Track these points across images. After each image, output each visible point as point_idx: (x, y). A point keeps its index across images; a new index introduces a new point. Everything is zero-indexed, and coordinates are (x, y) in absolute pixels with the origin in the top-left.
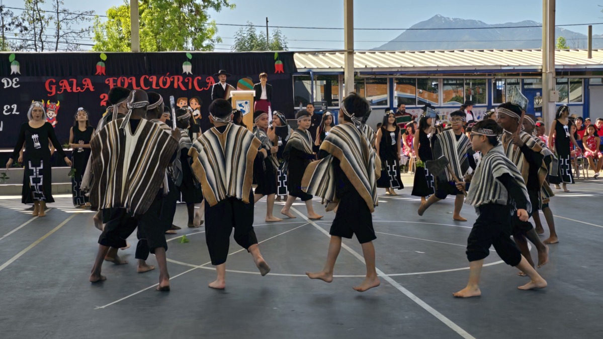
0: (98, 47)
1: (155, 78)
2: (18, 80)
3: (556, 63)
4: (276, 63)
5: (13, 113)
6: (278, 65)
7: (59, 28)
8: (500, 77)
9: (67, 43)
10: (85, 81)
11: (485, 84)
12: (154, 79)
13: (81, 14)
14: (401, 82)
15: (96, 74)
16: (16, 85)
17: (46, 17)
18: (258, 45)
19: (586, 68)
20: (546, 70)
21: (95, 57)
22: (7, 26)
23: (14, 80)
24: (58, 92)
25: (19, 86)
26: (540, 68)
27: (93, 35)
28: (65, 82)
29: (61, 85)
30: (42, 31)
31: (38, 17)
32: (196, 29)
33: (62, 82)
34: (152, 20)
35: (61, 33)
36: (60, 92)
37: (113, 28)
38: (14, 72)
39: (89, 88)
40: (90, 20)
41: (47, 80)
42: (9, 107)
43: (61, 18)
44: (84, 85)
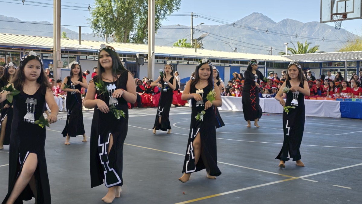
3: (61, 46)
8: (27, 52)
11: (19, 55)
19: (78, 50)
20: (56, 49)
26: (52, 48)
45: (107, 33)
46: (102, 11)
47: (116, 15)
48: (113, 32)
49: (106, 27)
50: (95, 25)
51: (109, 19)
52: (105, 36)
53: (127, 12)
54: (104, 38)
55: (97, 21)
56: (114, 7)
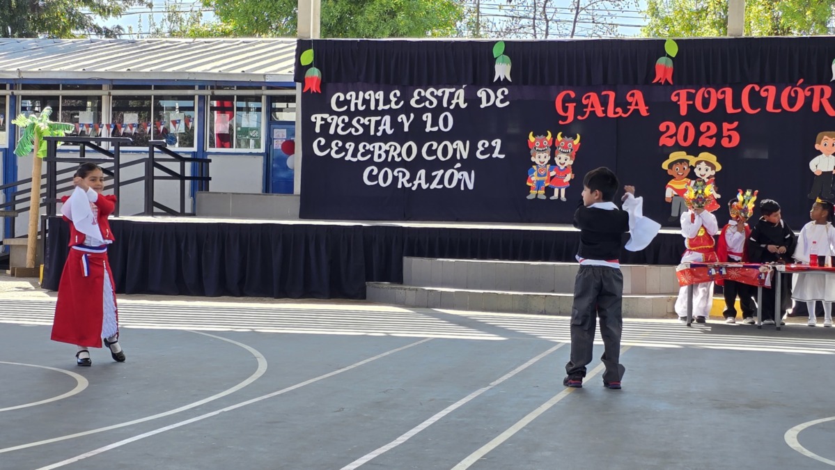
1: (772, 89)
2: (506, 92)
5: (494, 156)
9: (593, 21)
10: (632, 95)
12: (770, 92)
15: (655, 81)
16: (502, 101)
21: (654, 48)
23: (499, 92)
24: (579, 118)
25: (507, 103)
28: (594, 97)
29: (584, 102)
33: (588, 97)
36: (583, 117)
38: (499, 78)
39: (638, 110)
41: (559, 93)
42: (487, 145)
44: (630, 104)
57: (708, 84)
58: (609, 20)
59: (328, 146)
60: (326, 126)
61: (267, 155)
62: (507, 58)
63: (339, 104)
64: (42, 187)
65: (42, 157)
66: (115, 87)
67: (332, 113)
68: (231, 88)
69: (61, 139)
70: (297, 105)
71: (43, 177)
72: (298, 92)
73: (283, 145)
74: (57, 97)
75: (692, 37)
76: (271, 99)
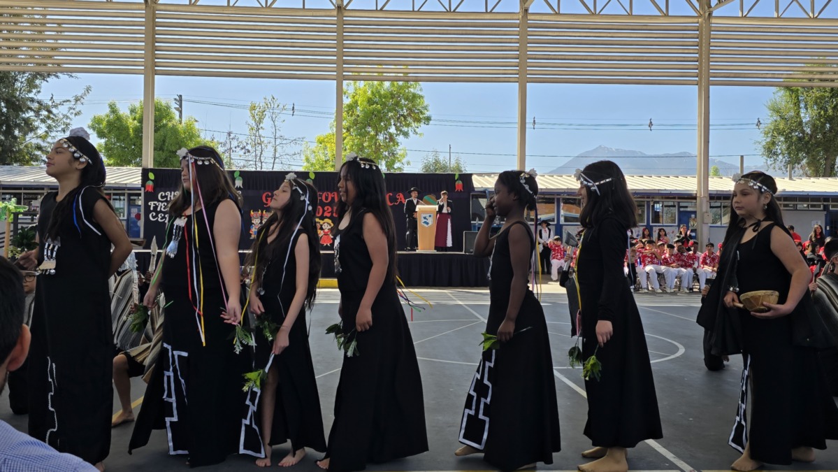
0: (307, 167)
3: (710, 189)
4: (457, 183)
6: (458, 185)
7: (275, 150)
8: (657, 200)
9: (282, 163)
11: (644, 206)
13: (295, 140)
14: (567, 201)
17: (265, 142)
18: (441, 169)
20: (701, 195)
21: (305, 176)
22: (234, 149)
26: (695, 192)
27: (303, 158)
30: (261, 153)
31: (259, 142)
32: (389, 154)
34: (352, 146)
35: (277, 155)
37: (320, 152)
40: (301, 145)
41: (264, 193)
43: (277, 144)
45: (793, 162)
46: (781, 127)
47: (808, 131)
48: (803, 160)
49: (789, 153)
50: (770, 151)
51: (794, 139)
52: (787, 168)
53: (830, 124)
54: (785, 172)
55: (774, 143)
56: (804, 117)
57: (328, 190)
58: (288, 163)
59: (157, 216)
60: (156, 207)
61: (128, 220)
62: (241, 178)
63: (162, 197)
64: (11, 236)
65: (11, 221)
66: (51, 189)
67: (159, 201)
68: (111, 190)
69: (20, 213)
70: (142, 197)
71: (11, 231)
72: (142, 192)
73: (136, 216)
74: (21, 194)
75: (323, 171)
76: (130, 195)
